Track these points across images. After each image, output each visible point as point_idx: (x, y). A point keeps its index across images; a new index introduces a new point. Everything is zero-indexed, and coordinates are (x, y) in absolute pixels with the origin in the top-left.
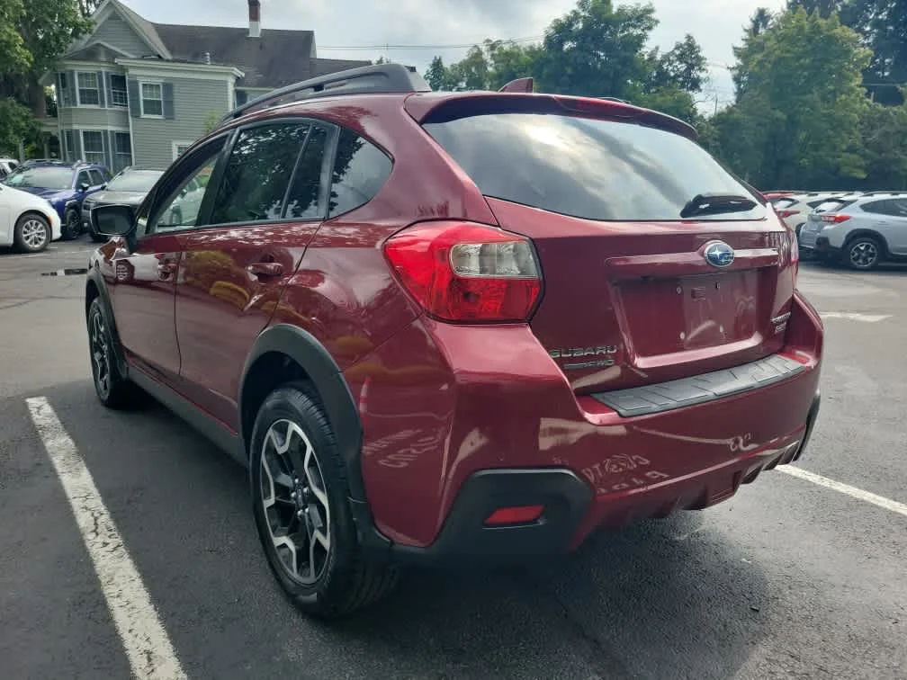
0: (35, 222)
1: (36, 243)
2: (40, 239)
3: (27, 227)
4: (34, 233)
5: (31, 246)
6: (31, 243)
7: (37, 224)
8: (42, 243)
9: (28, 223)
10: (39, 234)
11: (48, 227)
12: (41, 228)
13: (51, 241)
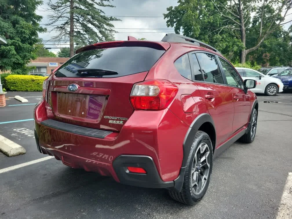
0: (273, 86)
1: (272, 93)
2: (274, 92)
3: (270, 88)
4: (272, 90)
5: (270, 94)
6: (270, 93)
7: (273, 87)
8: (274, 93)
9: (271, 87)
10: (274, 90)
11: (277, 88)
12: (275, 89)
13: (278, 93)
